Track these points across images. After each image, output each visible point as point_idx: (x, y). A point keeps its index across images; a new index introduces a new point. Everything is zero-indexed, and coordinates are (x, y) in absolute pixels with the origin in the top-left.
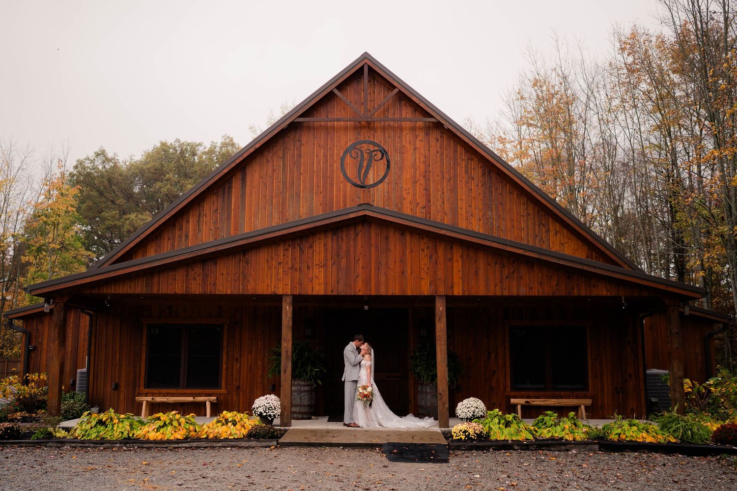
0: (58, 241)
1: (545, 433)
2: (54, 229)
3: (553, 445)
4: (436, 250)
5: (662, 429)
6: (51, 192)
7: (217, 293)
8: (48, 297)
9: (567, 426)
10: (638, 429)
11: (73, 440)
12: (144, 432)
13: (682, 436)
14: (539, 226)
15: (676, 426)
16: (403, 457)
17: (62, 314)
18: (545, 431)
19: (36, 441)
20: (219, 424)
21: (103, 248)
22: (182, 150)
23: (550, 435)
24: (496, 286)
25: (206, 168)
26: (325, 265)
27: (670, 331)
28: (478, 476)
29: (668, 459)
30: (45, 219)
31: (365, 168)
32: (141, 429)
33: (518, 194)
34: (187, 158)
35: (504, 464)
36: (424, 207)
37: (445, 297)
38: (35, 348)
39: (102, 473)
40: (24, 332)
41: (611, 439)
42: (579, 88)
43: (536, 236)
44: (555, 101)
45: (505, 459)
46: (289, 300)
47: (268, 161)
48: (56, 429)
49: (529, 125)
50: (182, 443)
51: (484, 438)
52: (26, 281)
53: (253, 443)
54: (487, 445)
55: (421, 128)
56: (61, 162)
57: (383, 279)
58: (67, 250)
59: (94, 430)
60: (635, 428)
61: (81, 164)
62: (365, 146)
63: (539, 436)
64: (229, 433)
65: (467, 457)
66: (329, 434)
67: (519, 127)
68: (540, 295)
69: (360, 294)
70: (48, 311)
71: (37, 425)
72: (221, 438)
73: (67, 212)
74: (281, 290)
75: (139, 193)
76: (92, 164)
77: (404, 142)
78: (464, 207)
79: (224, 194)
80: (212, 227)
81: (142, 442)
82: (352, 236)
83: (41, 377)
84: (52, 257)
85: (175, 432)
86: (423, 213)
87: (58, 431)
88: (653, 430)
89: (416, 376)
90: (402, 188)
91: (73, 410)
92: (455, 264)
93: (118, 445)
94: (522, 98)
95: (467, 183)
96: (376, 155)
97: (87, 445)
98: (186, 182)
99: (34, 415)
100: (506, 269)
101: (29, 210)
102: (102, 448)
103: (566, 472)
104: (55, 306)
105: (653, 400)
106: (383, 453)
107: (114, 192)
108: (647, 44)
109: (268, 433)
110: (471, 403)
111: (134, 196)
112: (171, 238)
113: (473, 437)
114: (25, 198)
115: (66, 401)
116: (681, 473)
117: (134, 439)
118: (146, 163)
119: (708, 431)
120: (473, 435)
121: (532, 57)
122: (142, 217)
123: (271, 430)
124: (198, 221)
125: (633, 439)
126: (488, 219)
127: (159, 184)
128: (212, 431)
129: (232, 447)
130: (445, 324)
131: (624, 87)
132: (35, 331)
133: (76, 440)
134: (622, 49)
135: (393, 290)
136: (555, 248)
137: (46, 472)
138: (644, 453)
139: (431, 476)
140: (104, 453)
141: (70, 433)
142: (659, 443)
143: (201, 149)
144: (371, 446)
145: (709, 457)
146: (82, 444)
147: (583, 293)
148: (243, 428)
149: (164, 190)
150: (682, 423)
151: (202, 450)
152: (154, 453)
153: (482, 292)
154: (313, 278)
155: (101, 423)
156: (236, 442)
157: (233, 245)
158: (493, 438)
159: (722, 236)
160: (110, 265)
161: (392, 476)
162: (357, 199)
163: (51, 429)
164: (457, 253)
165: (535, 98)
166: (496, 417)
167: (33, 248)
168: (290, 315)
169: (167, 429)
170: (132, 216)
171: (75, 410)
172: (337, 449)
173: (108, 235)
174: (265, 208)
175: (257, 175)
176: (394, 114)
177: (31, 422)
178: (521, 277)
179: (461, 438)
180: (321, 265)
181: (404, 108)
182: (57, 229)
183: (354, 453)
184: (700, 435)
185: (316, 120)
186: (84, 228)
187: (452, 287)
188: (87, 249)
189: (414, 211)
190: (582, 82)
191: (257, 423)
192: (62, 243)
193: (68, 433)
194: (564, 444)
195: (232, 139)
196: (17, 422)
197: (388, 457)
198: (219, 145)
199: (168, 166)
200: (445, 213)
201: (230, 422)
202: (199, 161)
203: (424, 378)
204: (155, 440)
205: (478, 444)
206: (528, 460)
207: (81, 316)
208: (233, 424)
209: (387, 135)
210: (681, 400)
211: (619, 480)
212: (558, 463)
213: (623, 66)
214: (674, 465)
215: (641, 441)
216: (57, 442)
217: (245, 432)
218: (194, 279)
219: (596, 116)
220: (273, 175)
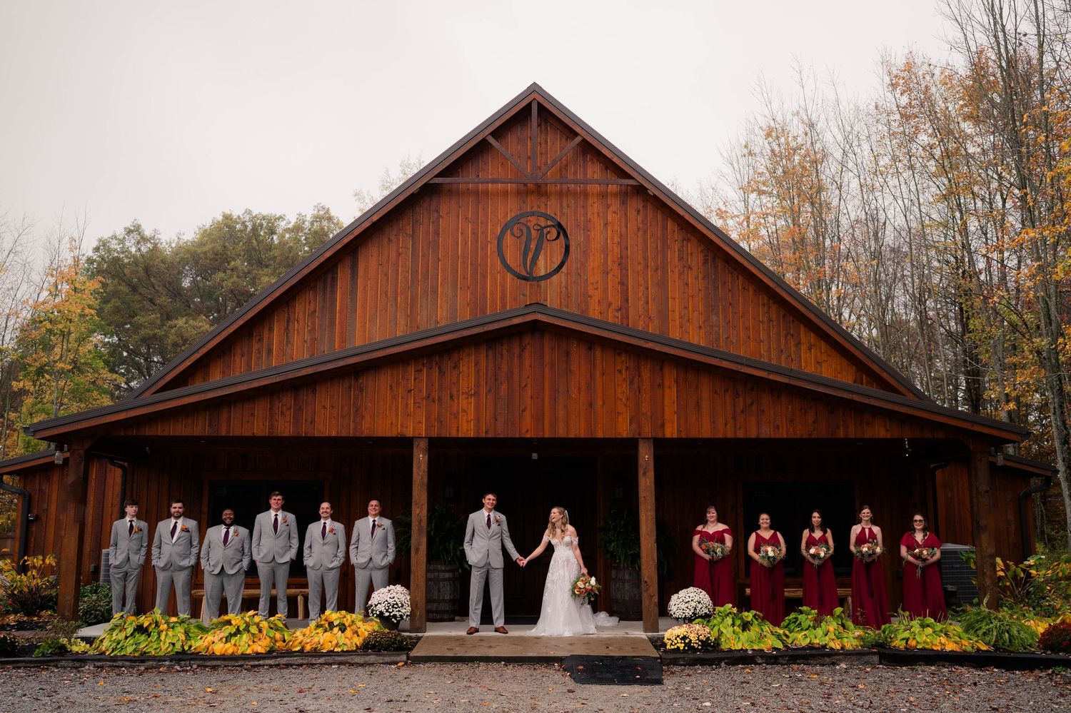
0: (68, 359)
1: (800, 639)
2: (63, 341)
3: (813, 656)
4: (639, 372)
5: (966, 631)
6: (59, 287)
7: (316, 435)
8: (60, 441)
9: (831, 629)
10: (934, 632)
11: (99, 657)
12: (206, 644)
13: (996, 641)
14: (786, 337)
15: (987, 627)
16: (595, 676)
17: (82, 467)
18: (800, 636)
19: (41, 659)
20: (320, 630)
21: (135, 369)
22: (254, 225)
23: (808, 641)
24: (726, 424)
25: (290, 252)
26: (477, 394)
27: (977, 489)
28: (708, 704)
29: (979, 675)
30: (49, 326)
31: (533, 251)
32: (201, 638)
33: (755, 291)
34: (261, 238)
35: (744, 685)
36: (620, 309)
37: (652, 440)
38: (37, 518)
39: (146, 707)
40: (21, 494)
41: (895, 647)
42: (832, 140)
43: (782, 351)
44: (797, 158)
45: (744, 677)
46: (423, 444)
47: (390, 240)
48: (73, 640)
49: (761, 193)
50: (264, 658)
51: (712, 647)
52: (20, 417)
53: (372, 658)
54: (717, 658)
55: (614, 195)
56: (74, 242)
57: (561, 413)
58: (81, 372)
59: (131, 641)
60: (929, 630)
61: (104, 245)
62: (533, 220)
63: (792, 643)
64: (334, 643)
65: (689, 675)
66: (482, 643)
67: (746, 195)
68: (790, 436)
69: (529, 436)
70: (61, 462)
71: (42, 634)
72: (324, 651)
73: (82, 316)
74: (411, 429)
75: (190, 289)
76: (121, 246)
77: (589, 214)
78: (677, 309)
79: (325, 289)
80: (307, 337)
81: (205, 658)
82: (517, 351)
83: (47, 561)
84: (59, 382)
85: (254, 642)
86: (618, 318)
87: (75, 643)
88: (954, 632)
89: (608, 556)
90: (587, 280)
91: (97, 610)
92: (667, 391)
93: (167, 663)
94: (750, 154)
95: (681, 274)
96: (549, 232)
97: (120, 663)
98: (260, 272)
99: (36, 619)
100: (741, 399)
101: (24, 313)
102: (142, 668)
103: (834, 696)
104: (71, 454)
105: (950, 588)
106: (565, 670)
107: (154, 288)
108: (928, 78)
109: (393, 643)
110: (691, 595)
111: (182, 293)
112: (246, 353)
113: (696, 646)
114: (19, 295)
115: (85, 596)
116: (1001, 696)
117: (191, 654)
118: (201, 244)
119: (1033, 634)
120: (696, 643)
121: (765, 95)
122: (195, 323)
123: (399, 638)
124: (287, 329)
125: (927, 647)
126: (711, 327)
127: (221, 275)
128: (309, 641)
129: (340, 664)
130: (653, 480)
131: (896, 139)
132: (37, 492)
133: (102, 657)
134: (892, 85)
135: (578, 430)
136: (810, 369)
137: (59, 707)
138: (944, 666)
139: (639, 706)
140: (146, 675)
141: (93, 646)
142: (965, 651)
143: (283, 224)
144: (547, 661)
145: (1037, 672)
146: (111, 663)
147: (852, 435)
148: (355, 635)
149: (228, 284)
150: (996, 623)
151: (295, 669)
152: (221, 675)
153: (706, 432)
154: (458, 413)
155: (141, 629)
156: (346, 656)
157: (341, 363)
158: (724, 646)
159: (1039, 353)
160: (153, 394)
161: (582, 706)
162: (522, 296)
163: (64, 641)
164: (670, 376)
165: (770, 153)
166: (728, 615)
167: (31, 369)
168: (424, 467)
169: (240, 638)
170: (181, 322)
171: (100, 611)
172: (496, 665)
173: (143, 350)
174: (386, 311)
175: (373, 262)
176: (576, 172)
177: (32, 629)
178: (763, 411)
179: (678, 647)
180: (470, 393)
181: (590, 164)
182: (68, 340)
183: (523, 672)
184: (1021, 639)
185: (462, 181)
186: (107, 340)
187: (663, 425)
188: (112, 371)
189: (605, 314)
190: (836, 131)
191: (376, 628)
192: (74, 362)
193: (91, 645)
194: (829, 655)
195: (328, 210)
196: (11, 630)
197: (573, 676)
198: (309, 218)
199: (233, 249)
200: (650, 318)
201: (336, 626)
202: (280, 243)
203: (620, 559)
204: (224, 654)
205: (703, 657)
206: (779, 679)
207: (108, 469)
208: (340, 629)
209: (565, 204)
210: (992, 589)
211: (913, 708)
212: (822, 683)
213: (896, 109)
214: (989, 684)
215: (939, 649)
216: (73, 660)
217: (358, 641)
218: (282, 413)
219: (856, 180)
220: (398, 261)
